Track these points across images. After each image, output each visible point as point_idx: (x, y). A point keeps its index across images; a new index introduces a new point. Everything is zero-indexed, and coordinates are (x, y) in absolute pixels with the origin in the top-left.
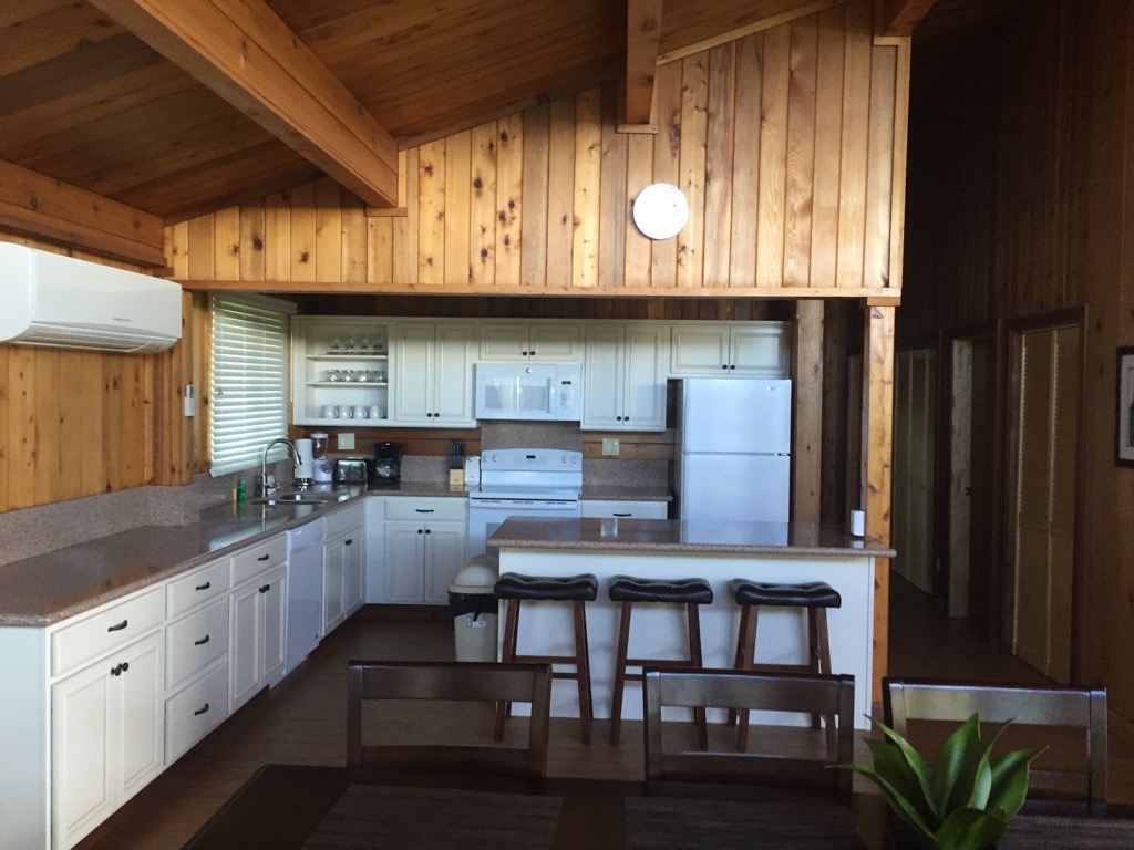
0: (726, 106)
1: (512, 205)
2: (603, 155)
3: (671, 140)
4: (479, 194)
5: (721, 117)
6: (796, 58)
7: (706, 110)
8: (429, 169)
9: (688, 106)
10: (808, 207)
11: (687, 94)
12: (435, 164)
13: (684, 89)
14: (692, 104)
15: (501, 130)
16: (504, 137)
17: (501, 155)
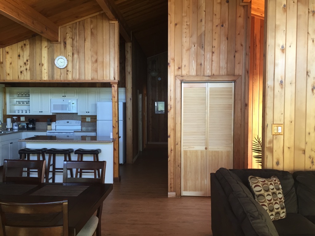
0: (76, 37)
1: (27, 61)
2: (48, 49)
3: (64, 45)
4: (19, 58)
5: (75, 40)
6: (92, 26)
7: (72, 38)
8: (8, 53)
9: (68, 37)
10: (96, 61)
11: (67, 34)
12: (9, 51)
13: (67, 33)
14: (69, 37)
15: (24, 43)
16: (25, 45)
17: (24, 49)
